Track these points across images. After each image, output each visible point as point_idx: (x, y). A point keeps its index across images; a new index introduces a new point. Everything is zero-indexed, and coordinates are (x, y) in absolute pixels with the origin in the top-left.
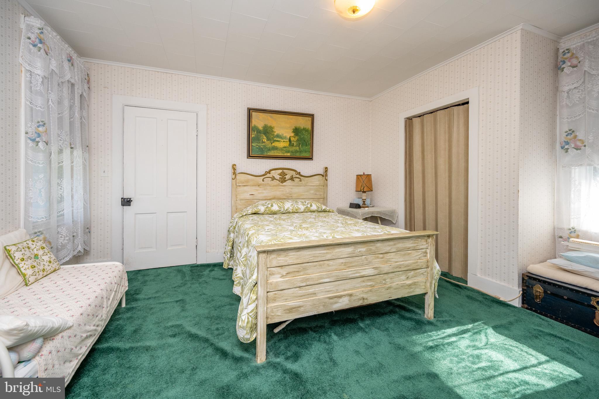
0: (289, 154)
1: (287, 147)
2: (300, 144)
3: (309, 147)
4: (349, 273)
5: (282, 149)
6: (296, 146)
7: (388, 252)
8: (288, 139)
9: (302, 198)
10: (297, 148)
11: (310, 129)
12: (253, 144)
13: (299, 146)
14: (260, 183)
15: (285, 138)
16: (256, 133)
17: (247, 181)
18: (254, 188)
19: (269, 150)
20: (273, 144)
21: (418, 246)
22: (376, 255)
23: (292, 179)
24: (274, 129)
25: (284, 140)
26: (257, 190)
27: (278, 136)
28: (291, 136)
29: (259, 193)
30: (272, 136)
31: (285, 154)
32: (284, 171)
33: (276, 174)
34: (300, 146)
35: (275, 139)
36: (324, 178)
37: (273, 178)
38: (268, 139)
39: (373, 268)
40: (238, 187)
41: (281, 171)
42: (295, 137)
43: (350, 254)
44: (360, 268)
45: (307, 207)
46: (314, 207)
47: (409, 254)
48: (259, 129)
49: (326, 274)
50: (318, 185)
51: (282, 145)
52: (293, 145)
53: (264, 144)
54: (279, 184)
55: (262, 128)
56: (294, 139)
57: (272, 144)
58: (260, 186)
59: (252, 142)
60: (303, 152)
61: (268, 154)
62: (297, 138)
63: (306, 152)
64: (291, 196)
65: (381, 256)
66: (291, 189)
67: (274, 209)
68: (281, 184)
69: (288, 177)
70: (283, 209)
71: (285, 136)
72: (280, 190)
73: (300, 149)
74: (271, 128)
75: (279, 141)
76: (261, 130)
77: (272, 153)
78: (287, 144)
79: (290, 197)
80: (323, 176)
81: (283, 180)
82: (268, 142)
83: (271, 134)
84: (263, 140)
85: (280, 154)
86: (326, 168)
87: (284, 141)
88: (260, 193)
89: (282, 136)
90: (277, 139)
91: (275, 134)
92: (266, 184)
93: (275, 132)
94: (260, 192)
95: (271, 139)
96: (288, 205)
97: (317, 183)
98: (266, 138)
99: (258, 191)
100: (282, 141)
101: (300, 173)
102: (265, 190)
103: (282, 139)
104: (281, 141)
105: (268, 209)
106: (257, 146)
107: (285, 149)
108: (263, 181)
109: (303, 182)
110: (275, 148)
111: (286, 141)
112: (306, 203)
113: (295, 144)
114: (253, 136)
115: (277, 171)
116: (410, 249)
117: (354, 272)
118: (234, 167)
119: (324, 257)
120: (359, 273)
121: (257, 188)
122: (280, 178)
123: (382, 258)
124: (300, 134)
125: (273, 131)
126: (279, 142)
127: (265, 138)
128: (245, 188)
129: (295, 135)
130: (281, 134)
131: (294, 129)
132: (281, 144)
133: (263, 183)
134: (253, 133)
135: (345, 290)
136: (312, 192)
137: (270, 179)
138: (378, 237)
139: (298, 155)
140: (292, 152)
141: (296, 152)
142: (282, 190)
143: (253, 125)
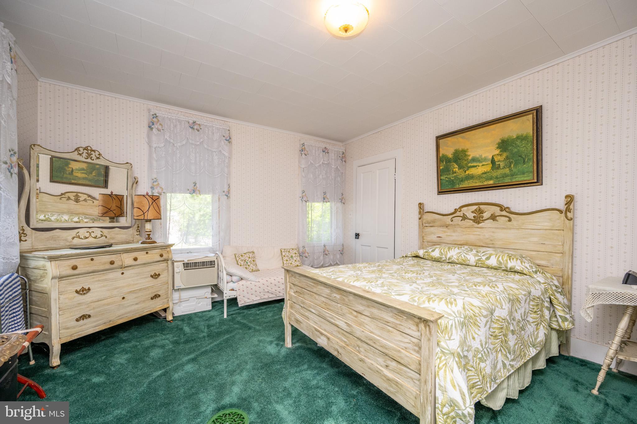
0: (491, 182)
1: (488, 172)
2: (511, 163)
3: (531, 163)
5: (480, 177)
6: (504, 168)
8: (489, 160)
10: (507, 171)
11: (531, 133)
12: (442, 178)
13: (510, 166)
14: (448, 223)
15: (485, 159)
16: (444, 163)
17: (434, 221)
18: (441, 229)
19: (462, 181)
20: (467, 173)
22: (351, 310)
23: (493, 217)
24: (468, 152)
25: (484, 163)
26: (445, 232)
27: (474, 160)
28: (495, 155)
29: (447, 236)
30: (466, 162)
31: (485, 183)
32: (481, 206)
33: (469, 213)
34: (512, 166)
35: (470, 165)
36: (563, 215)
37: (464, 218)
38: (460, 168)
39: (346, 323)
40: (426, 228)
41: (475, 207)
42: (501, 155)
44: (335, 315)
47: (389, 331)
48: (448, 158)
49: (313, 305)
50: (547, 228)
51: (480, 171)
52: (499, 167)
53: (455, 175)
54: (473, 225)
55: (452, 156)
56: (499, 157)
57: (465, 172)
58: (448, 228)
59: (441, 175)
60: (517, 175)
61: (461, 186)
62: (505, 155)
63: (524, 173)
64: (493, 244)
65: (355, 313)
66: (493, 232)
68: (476, 225)
69: (486, 215)
71: (485, 157)
72: (475, 233)
73: (511, 170)
74: (464, 152)
75: (476, 166)
76: (451, 158)
77: (465, 185)
78: (488, 168)
79: (490, 244)
80: (561, 211)
81: (478, 220)
82: (461, 170)
83: (464, 159)
84: (454, 170)
85: (478, 184)
86: (570, 197)
87: (483, 165)
88: (449, 236)
89: (480, 158)
90: (472, 165)
91: (470, 158)
92: (455, 225)
93: (469, 156)
94: (449, 234)
95: (465, 166)
97: (546, 224)
98: (457, 167)
99: (446, 233)
100: (481, 164)
101: (508, 208)
102: (454, 232)
103: (480, 163)
104: (479, 166)
106: (447, 179)
107: (484, 176)
108: (452, 221)
109: (514, 222)
110: (470, 177)
111: (486, 164)
113: (502, 164)
114: (441, 168)
115: (470, 207)
118: (421, 205)
121: (445, 229)
122: (474, 217)
124: (510, 148)
125: (466, 155)
126: (476, 168)
127: (456, 166)
128: (432, 229)
129: (501, 151)
130: (478, 156)
131: (499, 144)
132: (478, 171)
133: (451, 223)
134: (441, 165)
136: (535, 239)
137: (461, 218)
139: (507, 181)
140: (497, 178)
141: (505, 176)
142: (478, 233)
143: (441, 155)
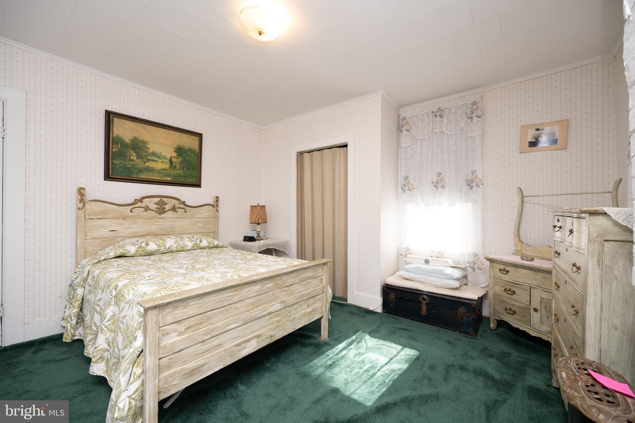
0: (169, 179)
1: (167, 170)
2: (184, 167)
3: (197, 171)
4: (258, 312)
5: (159, 172)
6: (179, 169)
7: (292, 284)
8: (168, 160)
9: (188, 233)
10: (181, 172)
11: (198, 150)
12: (115, 162)
13: (183, 169)
14: (126, 214)
15: (164, 157)
16: (119, 146)
17: (105, 212)
18: (116, 221)
19: (141, 171)
20: (147, 164)
21: (316, 275)
22: (282, 289)
23: (174, 209)
24: (148, 144)
25: (163, 160)
26: (121, 224)
27: (154, 154)
28: (173, 157)
29: (124, 228)
30: (146, 154)
31: (165, 179)
32: (163, 199)
33: (152, 204)
34: (185, 170)
35: (149, 157)
36: (215, 208)
37: (147, 209)
38: (139, 157)
39: (280, 302)
40: (89, 220)
41: (158, 199)
42: (177, 158)
43: (258, 292)
44: (268, 305)
45: (195, 244)
46: (205, 243)
47: (310, 283)
48: (124, 142)
49: (233, 320)
50: (207, 216)
51: (160, 166)
52: (175, 168)
53: (133, 163)
54: (155, 216)
55: (130, 142)
56: (176, 160)
57: (144, 163)
58: (126, 219)
59: (113, 159)
60: (188, 177)
61: (139, 176)
62: (180, 159)
63: (192, 177)
64: (173, 231)
65: (287, 289)
66: (173, 222)
67: (151, 249)
68: (159, 216)
69: (167, 207)
70: (163, 248)
71: (164, 155)
72: (157, 223)
73: (184, 173)
74: (144, 143)
75: (156, 161)
76: (127, 144)
77: (144, 176)
78: (167, 166)
79: (171, 232)
80: (213, 206)
81: (161, 210)
82: (140, 160)
83: (144, 150)
84: (132, 157)
85: (157, 178)
86: (217, 197)
87: (162, 162)
88: (127, 228)
89: (160, 155)
90: (152, 158)
91: (150, 151)
92: (135, 216)
93: (150, 149)
94: (127, 226)
95: (144, 157)
96: (170, 243)
97: (206, 214)
98: (136, 155)
99: (124, 226)
100: (160, 161)
101: (184, 202)
102: (134, 223)
103: (159, 159)
104: (158, 162)
105: (141, 249)
106: (121, 165)
107: (163, 172)
108: (131, 211)
109: (188, 213)
110: (151, 170)
111: (165, 161)
112: (195, 239)
113: (178, 166)
114: (114, 150)
115: (152, 199)
116: (310, 278)
117: (262, 310)
118: (81, 192)
119: (231, 301)
120: (267, 310)
121: (122, 221)
122: (156, 208)
123: (287, 291)
124: (184, 155)
125: (146, 147)
126: (156, 163)
127: (134, 154)
128: (101, 222)
129: (177, 155)
130: (158, 152)
131: (176, 149)
132: (159, 165)
133: (131, 214)
134: (114, 147)
135: (253, 332)
136: (200, 225)
137: (143, 209)
138: (284, 270)
139: (181, 180)
140: (174, 176)
141: (180, 176)
142: (160, 223)
143: (114, 135)
